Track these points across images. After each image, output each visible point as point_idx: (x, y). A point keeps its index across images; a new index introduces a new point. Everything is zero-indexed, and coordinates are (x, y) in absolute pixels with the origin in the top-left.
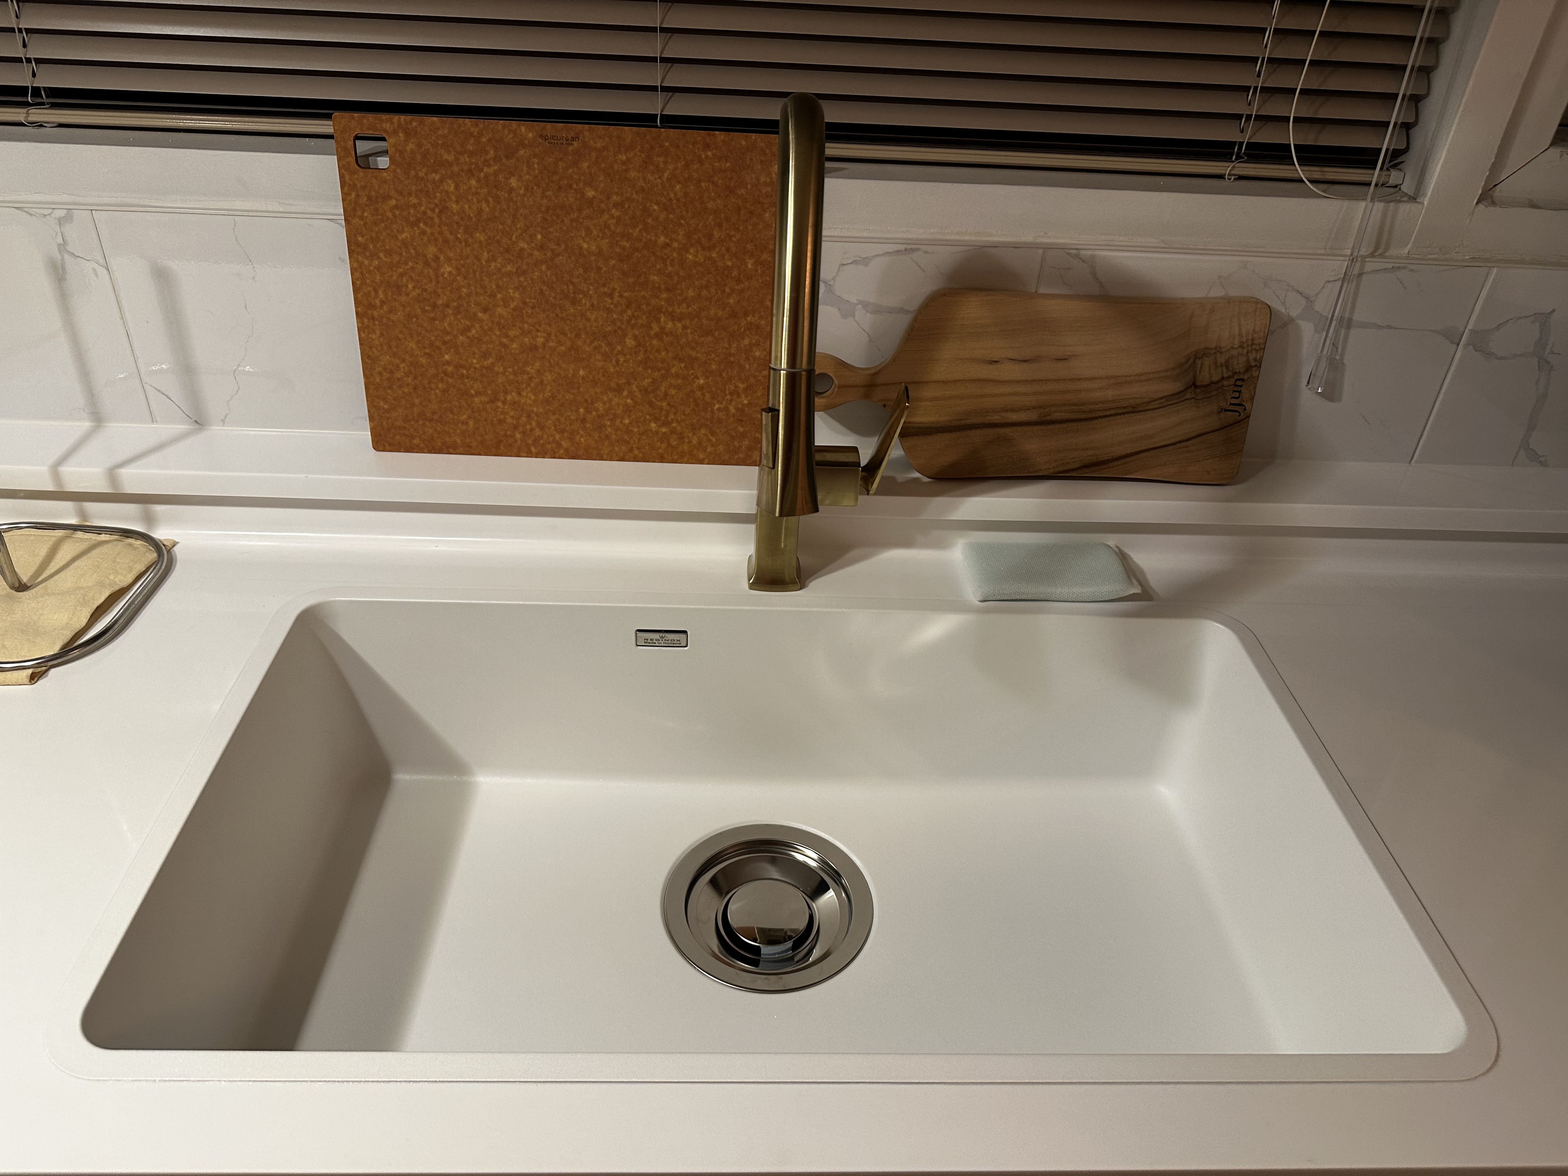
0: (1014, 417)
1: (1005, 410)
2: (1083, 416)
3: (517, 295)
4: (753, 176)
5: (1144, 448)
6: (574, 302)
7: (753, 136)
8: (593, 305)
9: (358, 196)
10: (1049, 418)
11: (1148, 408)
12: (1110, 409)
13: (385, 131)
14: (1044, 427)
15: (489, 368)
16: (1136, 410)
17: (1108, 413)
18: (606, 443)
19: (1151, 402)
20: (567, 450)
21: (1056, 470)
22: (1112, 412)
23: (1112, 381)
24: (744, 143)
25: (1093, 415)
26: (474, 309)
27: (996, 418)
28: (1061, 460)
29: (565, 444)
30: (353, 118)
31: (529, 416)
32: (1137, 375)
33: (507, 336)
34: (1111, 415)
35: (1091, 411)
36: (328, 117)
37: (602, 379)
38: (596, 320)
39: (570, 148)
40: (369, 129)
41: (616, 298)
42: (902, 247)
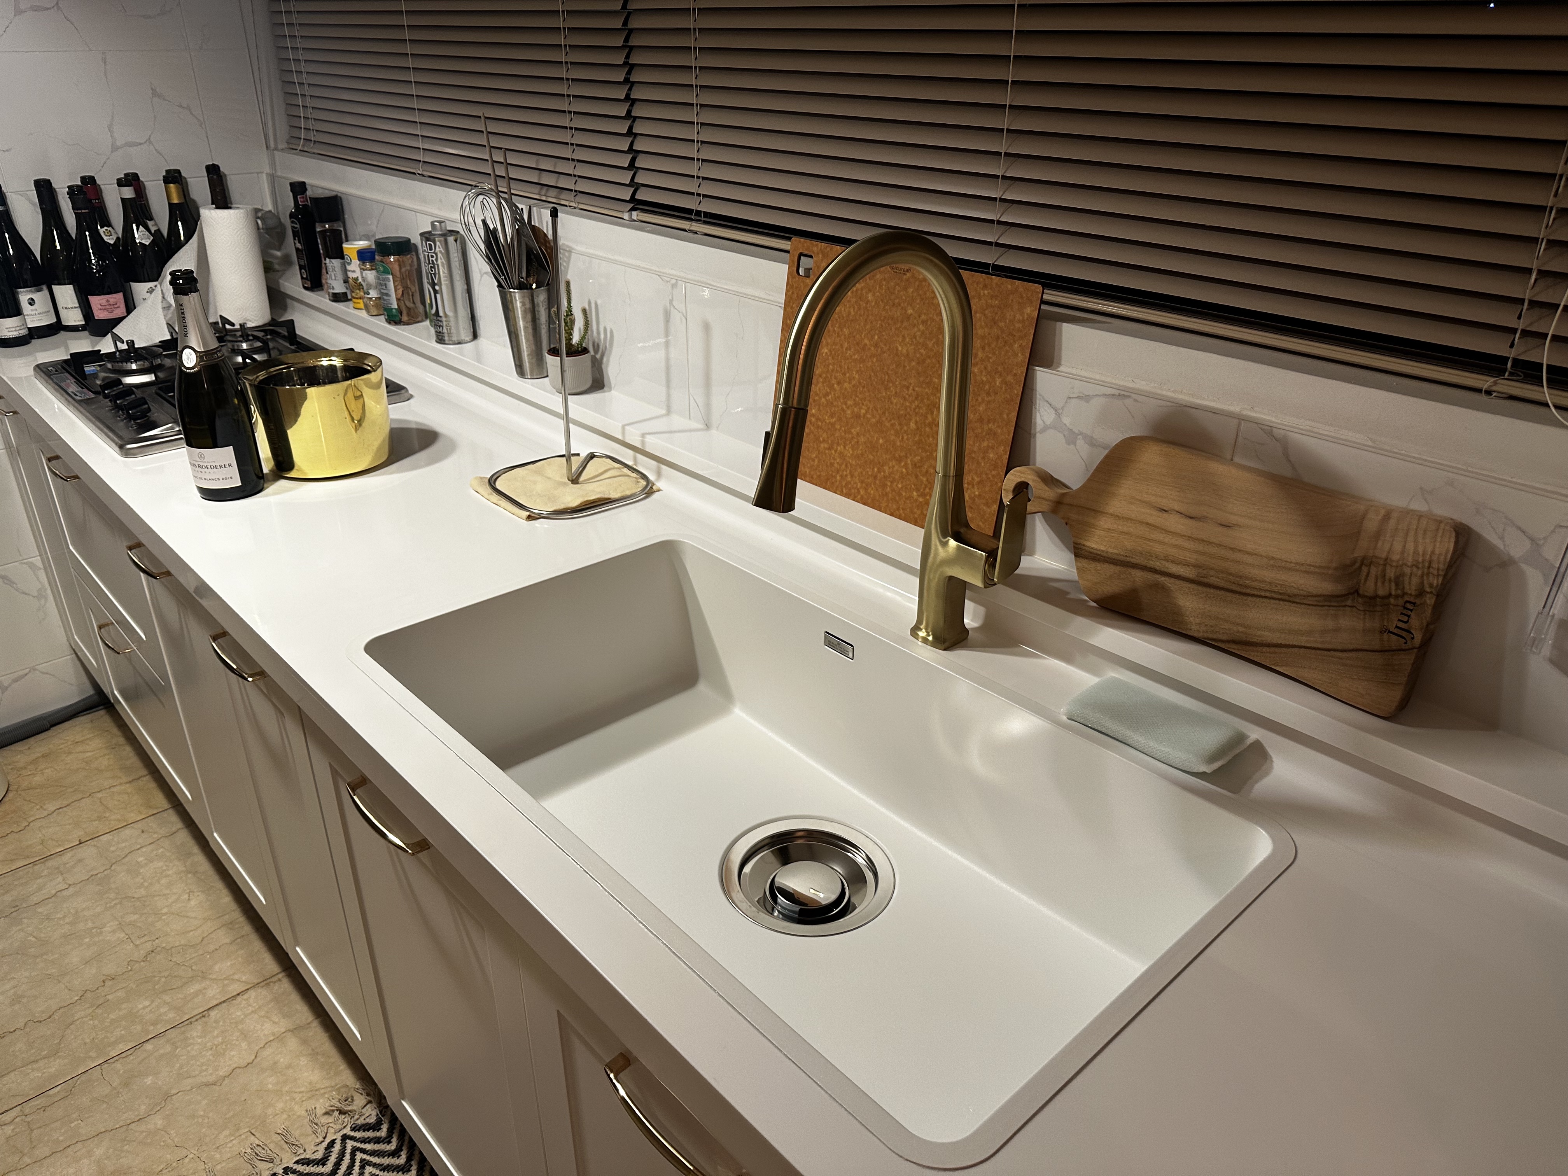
0: (1174, 569)
1: (1166, 559)
2: (1238, 589)
3: (857, 376)
4: (1012, 313)
5: (1296, 643)
6: (887, 388)
7: (1017, 282)
8: (896, 393)
9: (793, 293)
10: (1205, 580)
11: (1305, 602)
12: (1266, 591)
13: (814, 252)
14: (1200, 588)
15: (833, 425)
16: (1291, 599)
17: (1263, 594)
18: (885, 499)
19: (1308, 596)
20: (862, 497)
21: (1206, 635)
22: (1267, 594)
23: (1272, 562)
24: (1009, 287)
25: (1248, 591)
26: (834, 381)
27: (1158, 565)
28: (1211, 626)
29: (862, 492)
30: (800, 242)
31: (846, 466)
32: (1296, 563)
33: (846, 404)
34: (1266, 597)
35: (1246, 587)
36: (789, 239)
37: (891, 449)
38: (896, 405)
39: (905, 277)
40: (806, 250)
41: (911, 391)
42: (1116, 392)
